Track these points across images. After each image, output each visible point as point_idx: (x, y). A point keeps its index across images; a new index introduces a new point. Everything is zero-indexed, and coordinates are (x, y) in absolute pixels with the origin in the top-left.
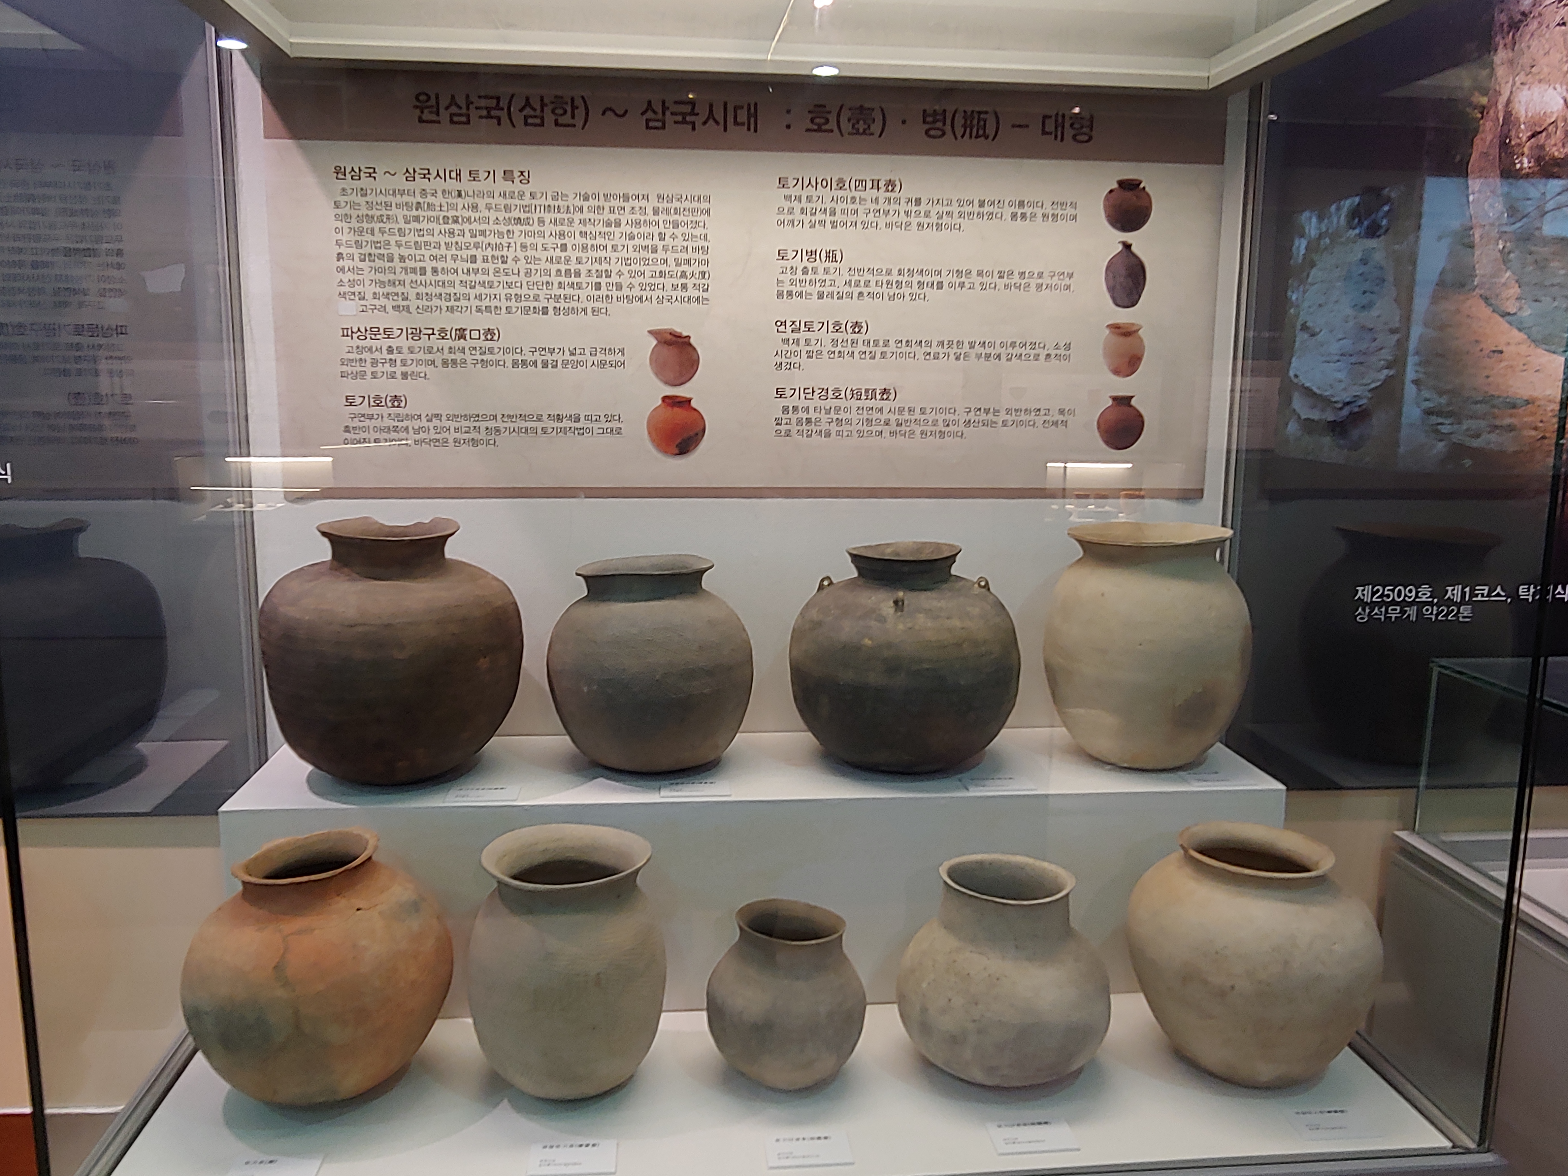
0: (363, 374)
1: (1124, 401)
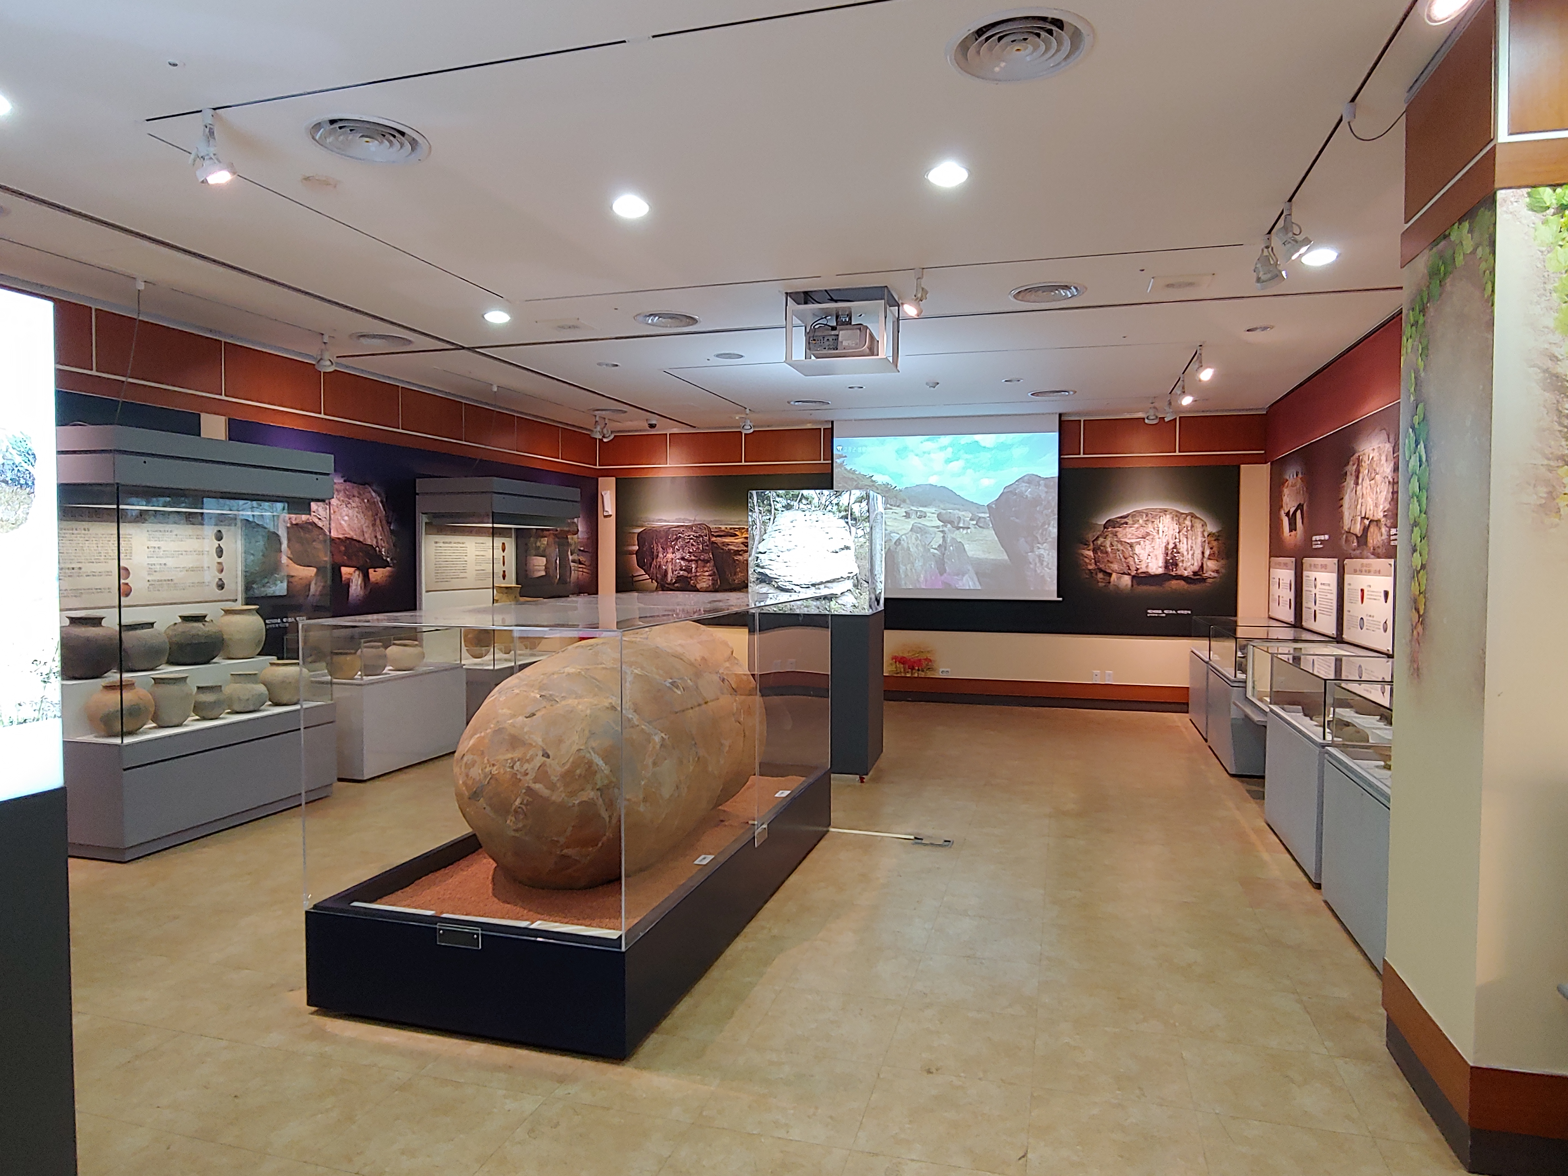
1: (220, 579)
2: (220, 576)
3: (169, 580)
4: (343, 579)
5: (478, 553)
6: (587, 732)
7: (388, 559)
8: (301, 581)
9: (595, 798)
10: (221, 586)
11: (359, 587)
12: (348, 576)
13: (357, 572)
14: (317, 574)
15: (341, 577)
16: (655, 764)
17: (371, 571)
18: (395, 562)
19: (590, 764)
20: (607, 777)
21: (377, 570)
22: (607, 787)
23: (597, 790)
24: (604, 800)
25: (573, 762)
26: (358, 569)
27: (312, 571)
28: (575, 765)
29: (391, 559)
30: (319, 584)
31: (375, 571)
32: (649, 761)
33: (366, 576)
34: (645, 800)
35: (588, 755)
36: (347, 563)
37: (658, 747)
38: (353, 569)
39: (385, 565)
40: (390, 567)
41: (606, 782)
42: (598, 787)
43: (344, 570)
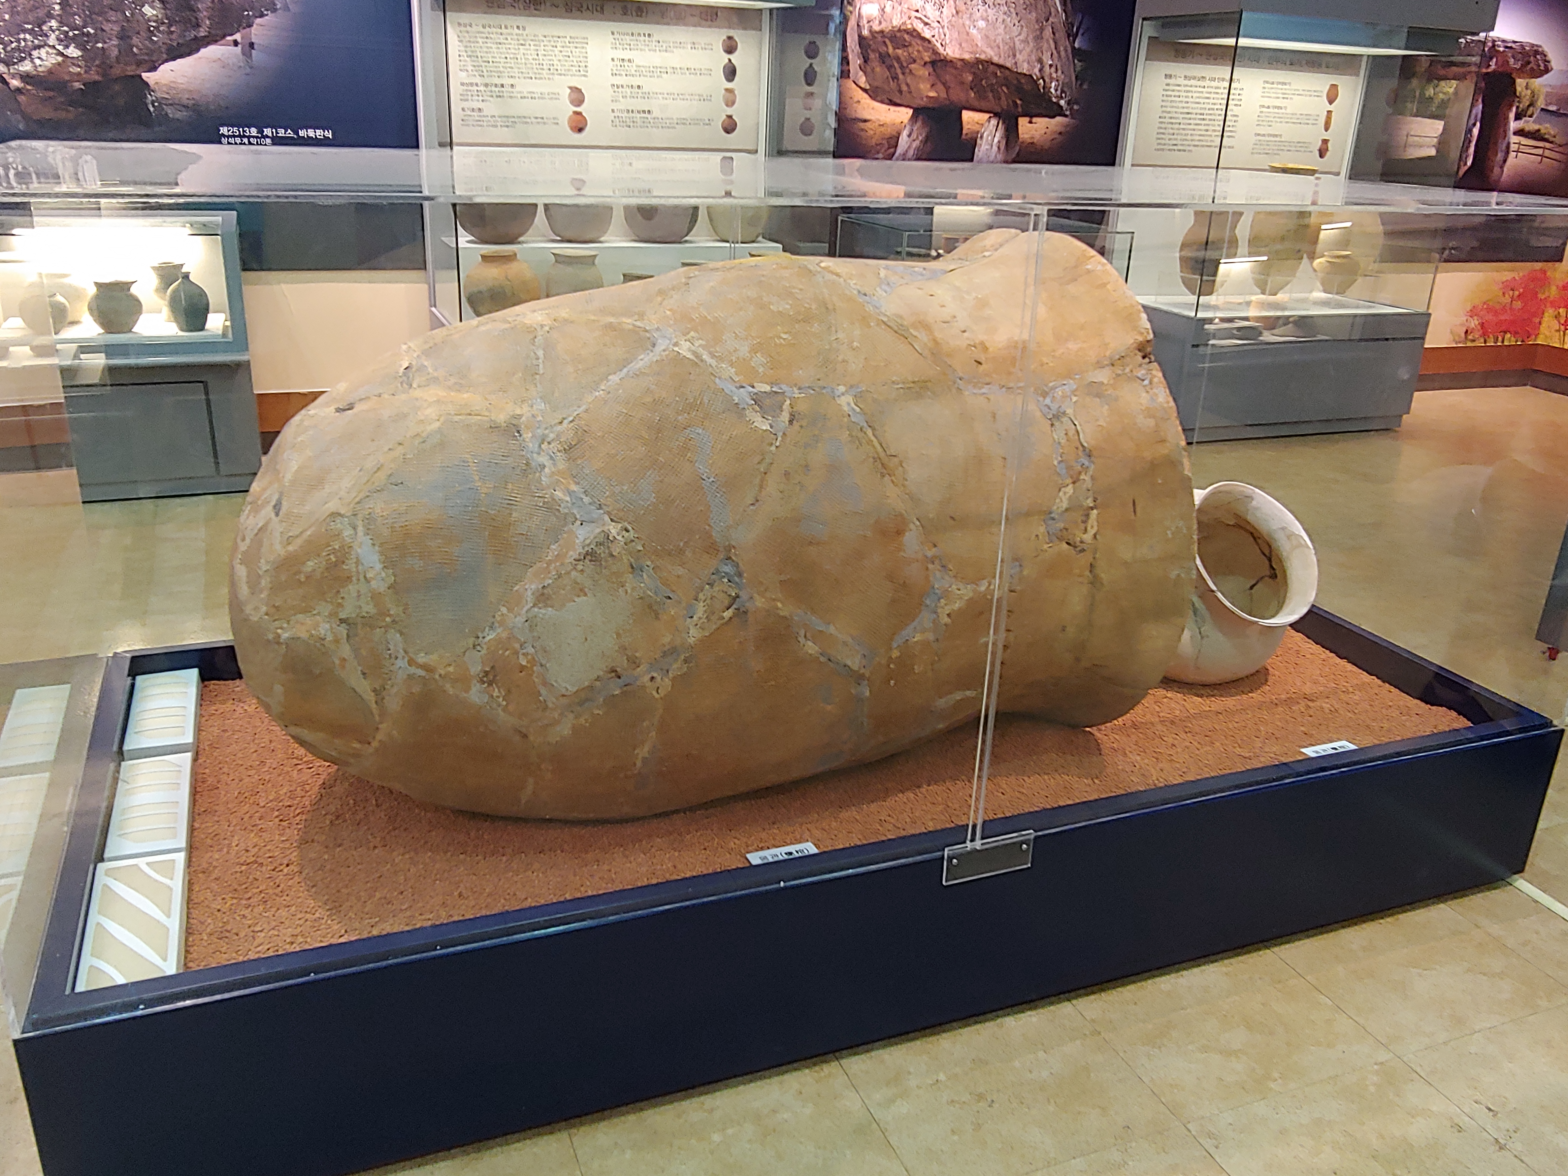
0: (467, 100)
1: (730, 117)
2: (730, 111)
3: (644, 112)
4: (964, 132)
5: (1267, 102)
6: (382, 476)
7: (1062, 102)
8: (882, 129)
9: (330, 638)
10: (730, 127)
11: (995, 148)
12: (976, 128)
13: (994, 122)
14: (914, 118)
15: (962, 129)
16: (543, 598)
17: (1023, 122)
18: (1076, 107)
19: (344, 553)
20: (376, 597)
21: (1034, 120)
22: (369, 622)
23: (342, 621)
24: (356, 651)
25: (309, 542)
26: (996, 115)
27: (904, 114)
28: (312, 548)
29: (1069, 103)
30: (914, 136)
31: (1030, 122)
32: (530, 587)
33: (1011, 131)
34: (489, 678)
35: (348, 532)
36: (976, 104)
37: (573, 554)
38: (987, 116)
39: (1054, 111)
40: (1066, 116)
41: (369, 608)
42: (343, 616)
43: (966, 115)
